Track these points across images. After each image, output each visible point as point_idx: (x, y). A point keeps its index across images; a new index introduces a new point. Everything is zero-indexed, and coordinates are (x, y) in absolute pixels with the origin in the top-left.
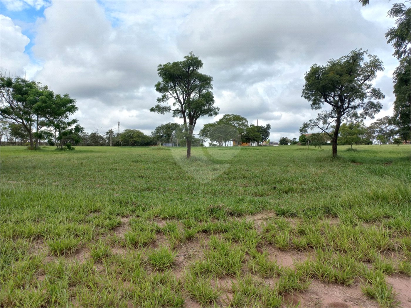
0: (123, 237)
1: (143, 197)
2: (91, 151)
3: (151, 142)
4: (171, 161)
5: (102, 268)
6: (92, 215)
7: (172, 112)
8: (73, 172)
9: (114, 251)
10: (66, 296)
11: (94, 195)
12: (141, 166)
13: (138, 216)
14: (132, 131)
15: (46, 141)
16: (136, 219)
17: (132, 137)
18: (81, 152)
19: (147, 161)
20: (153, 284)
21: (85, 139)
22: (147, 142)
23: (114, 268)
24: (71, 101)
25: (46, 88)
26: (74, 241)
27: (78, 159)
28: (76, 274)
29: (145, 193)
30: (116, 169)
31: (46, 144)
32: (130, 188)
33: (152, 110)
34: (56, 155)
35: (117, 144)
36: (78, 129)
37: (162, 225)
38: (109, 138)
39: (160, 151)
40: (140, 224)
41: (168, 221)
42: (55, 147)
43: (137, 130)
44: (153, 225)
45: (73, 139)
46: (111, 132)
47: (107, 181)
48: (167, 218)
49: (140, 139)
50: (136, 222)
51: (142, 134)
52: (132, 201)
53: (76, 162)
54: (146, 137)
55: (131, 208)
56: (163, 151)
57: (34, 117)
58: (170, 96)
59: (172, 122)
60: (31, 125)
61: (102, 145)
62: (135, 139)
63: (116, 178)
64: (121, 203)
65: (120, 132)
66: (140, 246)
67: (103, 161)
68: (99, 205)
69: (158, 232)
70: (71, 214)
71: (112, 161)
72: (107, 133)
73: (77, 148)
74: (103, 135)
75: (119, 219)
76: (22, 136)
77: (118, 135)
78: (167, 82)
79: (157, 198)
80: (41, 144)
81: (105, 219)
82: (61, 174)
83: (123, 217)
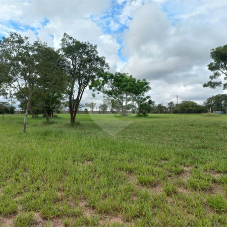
0: (186, 181)
1: (200, 153)
2: (159, 117)
3: (203, 110)
4: (222, 126)
5: (172, 200)
6: (163, 162)
7: (222, 86)
8: (149, 131)
9: (180, 190)
10: (151, 213)
11: (163, 147)
12: (196, 129)
13: (196, 167)
14: (188, 102)
15: (131, 110)
16: (195, 169)
17: (187, 107)
18: (152, 117)
19: (200, 125)
20: (213, 221)
21: (154, 109)
22: (199, 110)
23: (181, 202)
24: (146, 83)
25: (131, 76)
26: (153, 178)
27: (150, 122)
28: (155, 200)
29: (202, 150)
30: (177, 130)
31: (130, 112)
32: (189, 146)
33: (205, 86)
34: (137, 120)
35: (176, 112)
36: (150, 102)
37: (217, 177)
38: (170, 108)
39: (211, 117)
40: (198, 173)
41: (222, 174)
42: (135, 115)
43: (192, 101)
44: (209, 175)
45: (146, 109)
46: (172, 103)
47: (171, 139)
48: (221, 172)
49: (194, 108)
50: (195, 171)
51: (196, 104)
52: (191, 155)
53: (150, 125)
54: (199, 106)
55: (190, 160)
56: (213, 117)
57: (125, 95)
58: (221, 73)
59: (222, 94)
60: (123, 101)
61: (165, 113)
62: (190, 108)
63: (177, 137)
64: (183, 155)
65: (178, 103)
66: (200, 190)
67: (167, 124)
68: (167, 155)
69: (214, 181)
70: (150, 160)
71: (173, 124)
72: (169, 104)
73: (150, 115)
74: (166, 105)
75: (182, 167)
76: (118, 108)
77: (177, 105)
78: (218, 62)
79: (212, 155)
80: (128, 112)
81: (172, 166)
82: (141, 133)
83: (184, 166)
